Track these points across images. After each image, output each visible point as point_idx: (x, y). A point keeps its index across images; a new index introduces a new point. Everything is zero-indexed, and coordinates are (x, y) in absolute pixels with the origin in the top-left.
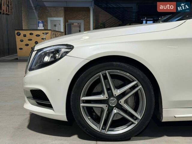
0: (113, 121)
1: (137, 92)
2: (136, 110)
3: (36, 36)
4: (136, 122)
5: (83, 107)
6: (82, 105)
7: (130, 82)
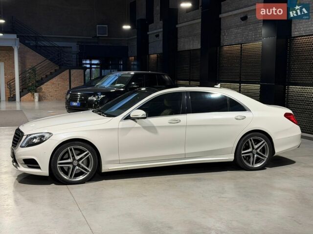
0: (75, 174)
1: (88, 157)
2: (88, 166)
4: (88, 173)
5: (59, 167)
7: (84, 152)
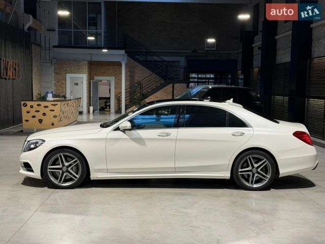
0: (64, 179)
1: (77, 164)
2: (77, 173)
3: (44, 107)
4: (76, 180)
5: (49, 171)
6: (48, 170)
7: (73, 159)
